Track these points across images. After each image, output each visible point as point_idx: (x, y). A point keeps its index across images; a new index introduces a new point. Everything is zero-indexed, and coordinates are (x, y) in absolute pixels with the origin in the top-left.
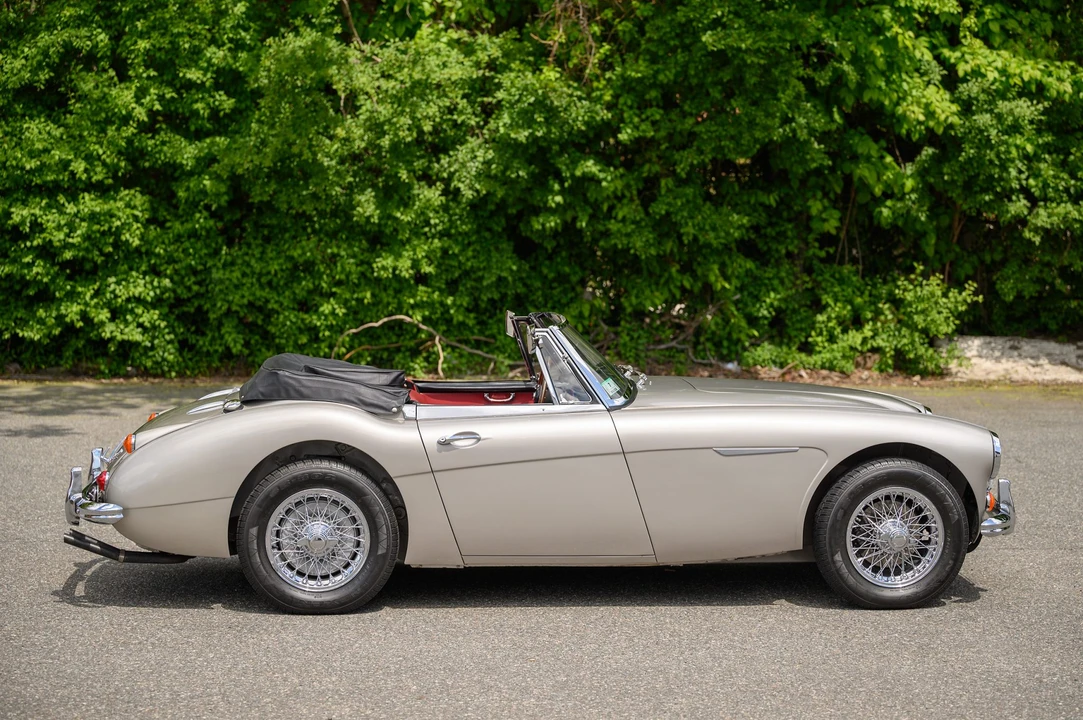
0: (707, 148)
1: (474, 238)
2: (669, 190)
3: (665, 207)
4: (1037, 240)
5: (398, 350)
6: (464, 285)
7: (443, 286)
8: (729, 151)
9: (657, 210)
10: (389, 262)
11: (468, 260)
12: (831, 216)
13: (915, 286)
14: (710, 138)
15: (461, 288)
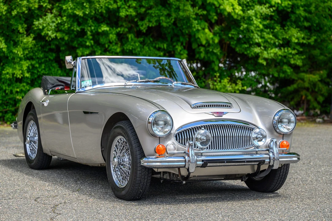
0: (154, 20)
1: (43, 60)
2: (132, 40)
3: (131, 46)
4: (265, 63)
5: (6, 112)
6: (37, 82)
7: (29, 82)
8: (163, 21)
9: (128, 48)
10: (10, 71)
11: (42, 70)
12: (184, 52)
13: (217, 83)
14: (155, 16)
15: (36, 83)
